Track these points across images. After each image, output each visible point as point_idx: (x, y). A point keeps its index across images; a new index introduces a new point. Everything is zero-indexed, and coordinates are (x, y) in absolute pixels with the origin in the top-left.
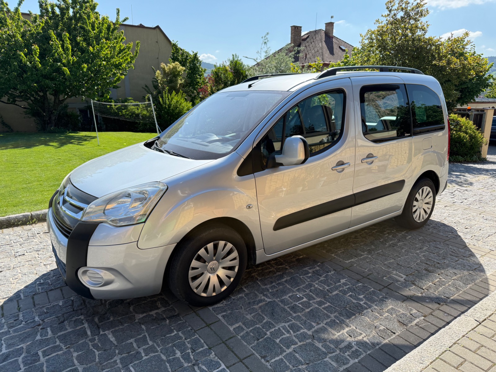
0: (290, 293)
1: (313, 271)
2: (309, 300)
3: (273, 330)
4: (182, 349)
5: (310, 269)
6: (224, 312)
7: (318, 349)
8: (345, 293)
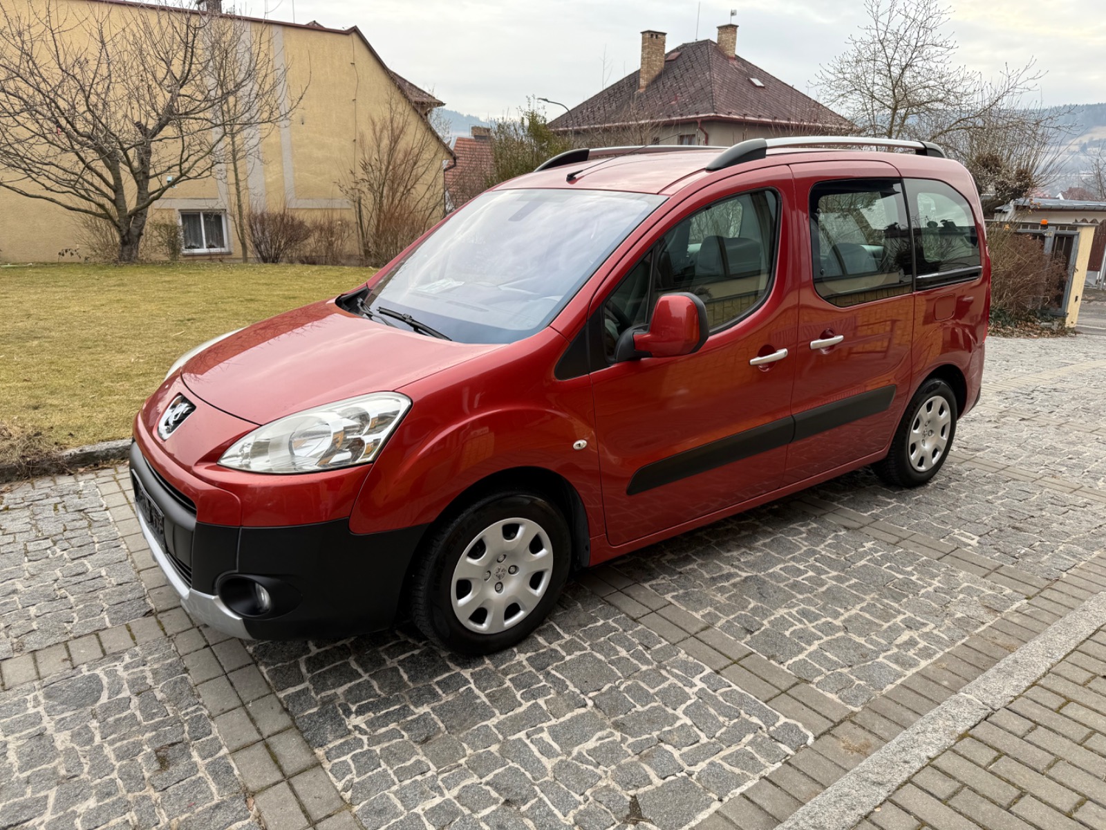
0: (779, 563)
1: (809, 530)
2: (819, 574)
3: (772, 618)
4: (627, 644)
5: (802, 526)
6: (674, 590)
7: (861, 646)
8: (879, 563)
